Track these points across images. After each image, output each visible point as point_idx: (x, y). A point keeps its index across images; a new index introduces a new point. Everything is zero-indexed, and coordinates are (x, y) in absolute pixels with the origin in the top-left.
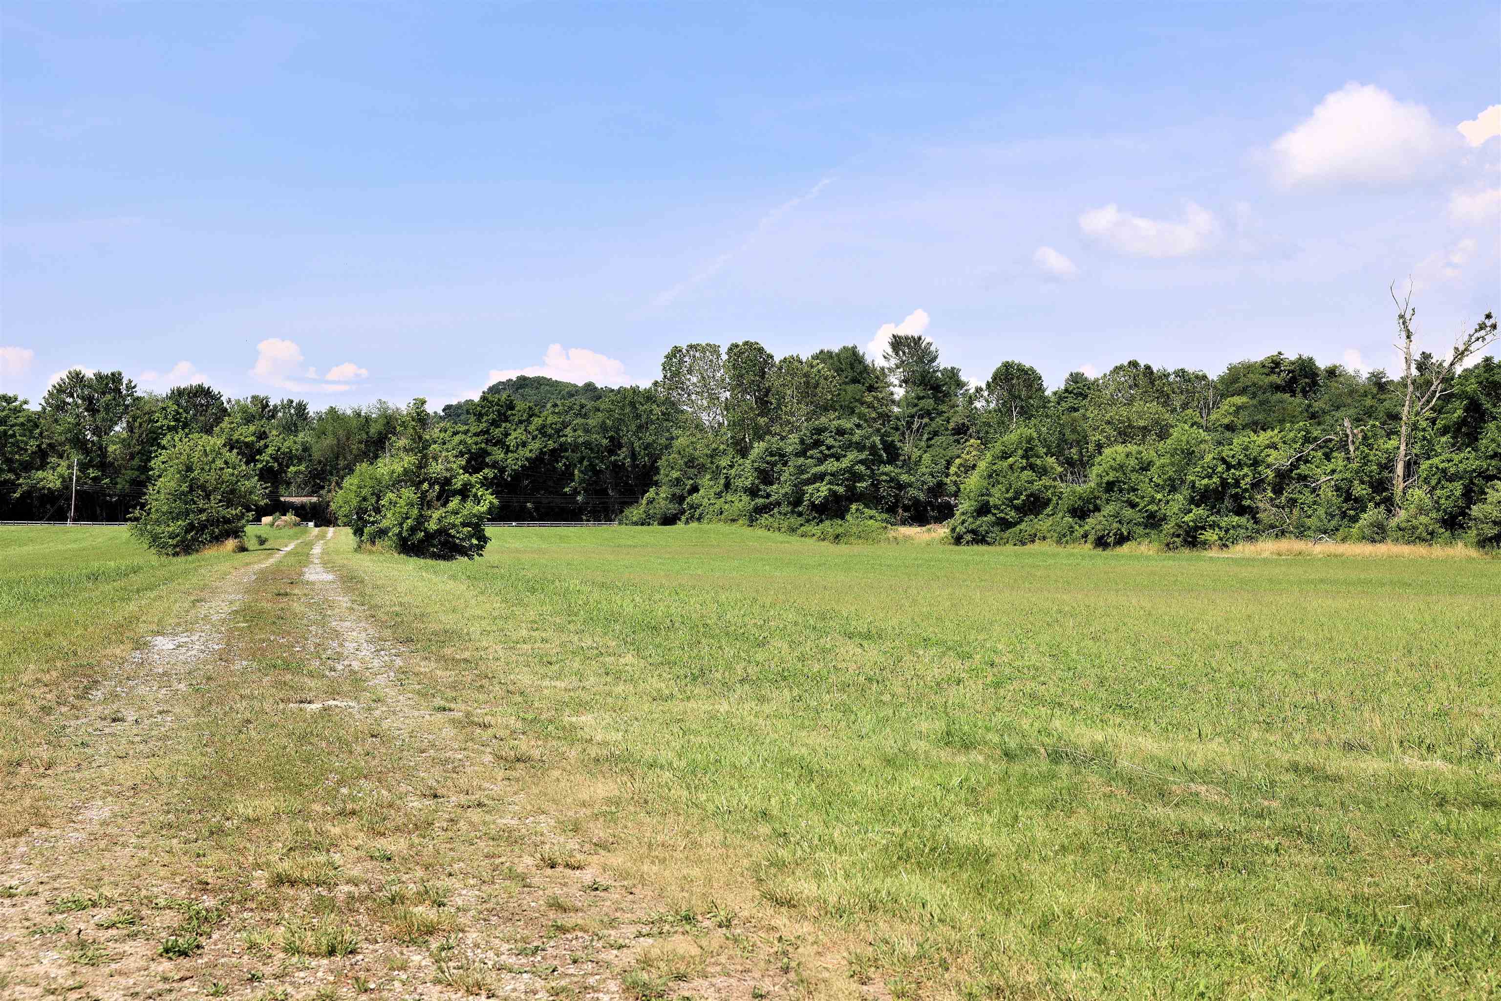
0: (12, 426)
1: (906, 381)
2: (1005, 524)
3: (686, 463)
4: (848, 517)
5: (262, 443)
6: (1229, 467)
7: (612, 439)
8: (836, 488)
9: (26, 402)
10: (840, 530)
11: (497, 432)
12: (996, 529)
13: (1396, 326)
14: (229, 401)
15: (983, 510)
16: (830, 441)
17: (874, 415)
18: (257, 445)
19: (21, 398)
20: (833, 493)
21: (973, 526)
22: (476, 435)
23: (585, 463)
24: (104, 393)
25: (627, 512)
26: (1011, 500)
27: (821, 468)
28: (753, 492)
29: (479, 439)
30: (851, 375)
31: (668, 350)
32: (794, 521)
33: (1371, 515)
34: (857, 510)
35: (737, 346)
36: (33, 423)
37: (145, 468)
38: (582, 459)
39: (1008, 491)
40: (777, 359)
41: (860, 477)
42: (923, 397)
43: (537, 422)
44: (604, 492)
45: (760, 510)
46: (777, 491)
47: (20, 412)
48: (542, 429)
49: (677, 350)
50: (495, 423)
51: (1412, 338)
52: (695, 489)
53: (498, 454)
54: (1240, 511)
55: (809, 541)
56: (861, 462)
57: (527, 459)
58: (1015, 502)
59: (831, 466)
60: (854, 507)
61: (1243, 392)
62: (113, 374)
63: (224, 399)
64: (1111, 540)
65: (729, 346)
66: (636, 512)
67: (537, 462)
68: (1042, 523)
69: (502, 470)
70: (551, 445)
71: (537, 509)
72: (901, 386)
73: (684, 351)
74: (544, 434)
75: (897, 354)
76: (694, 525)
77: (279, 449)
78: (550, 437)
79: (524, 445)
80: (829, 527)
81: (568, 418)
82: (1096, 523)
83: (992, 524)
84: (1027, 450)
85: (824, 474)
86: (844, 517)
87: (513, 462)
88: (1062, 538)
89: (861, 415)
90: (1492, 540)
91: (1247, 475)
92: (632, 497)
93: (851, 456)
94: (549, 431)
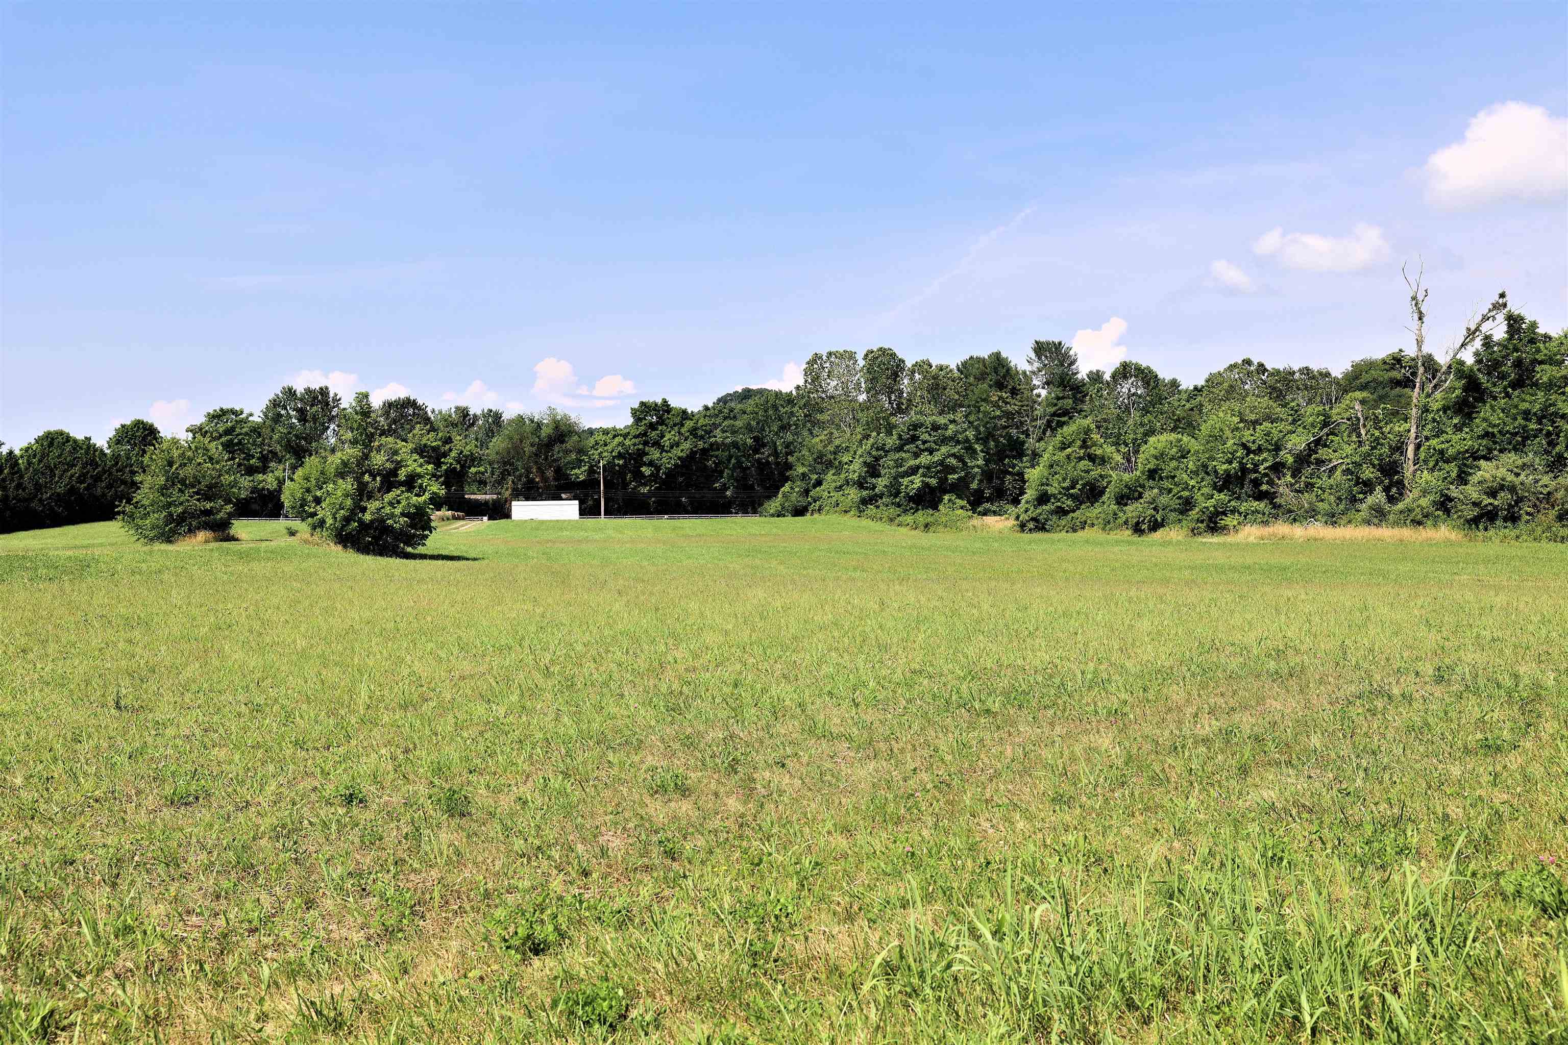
0: (238, 435)
1: (1048, 383)
2: (1061, 512)
3: (815, 460)
4: (941, 507)
5: (447, 447)
6: (1249, 451)
7: (756, 439)
8: (927, 480)
9: (251, 415)
10: (930, 519)
11: (653, 434)
12: (1054, 518)
13: (1409, 307)
14: (433, 411)
15: (1043, 499)
16: (925, 437)
17: (998, 413)
18: (442, 449)
19: (246, 412)
20: (926, 485)
21: (1034, 515)
22: (635, 437)
23: (733, 461)
24: (312, 405)
25: (766, 505)
26: (1068, 489)
27: (917, 462)
28: (861, 484)
29: (637, 441)
30: (995, 376)
31: (809, 357)
32: (893, 511)
33: (1378, 496)
34: (950, 500)
35: (872, 352)
36: (256, 430)
38: (730, 457)
39: (1064, 479)
40: (909, 364)
41: (952, 470)
42: (1063, 398)
43: (689, 426)
44: (752, 487)
45: (865, 502)
46: (881, 483)
47: (245, 423)
48: (694, 431)
49: (817, 358)
50: (652, 426)
51: (1424, 319)
52: (819, 483)
53: (654, 454)
54: (1260, 496)
55: (903, 530)
56: (954, 455)
57: (679, 458)
58: (1072, 491)
59: (925, 459)
60: (946, 497)
61: (1363, 388)
62: (321, 389)
63: (429, 410)
64: (1146, 526)
65: (865, 352)
66: (773, 505)
67: (687, 463)
68: (1093, 512)
69: (658, 468)
70: (701, 445)
71: (691, 503)
72: (1043, 388)
73: (824, 358)
74: (695, 436)
75: (1039, 358)
76: (816, 516)
77: (462, 452)
78: (702, 437)
79: (677, 444)
80: (922, 516)
81: (718, 421)
82: (1133, 510)
83: (1053, 512)
84: (1084, 441)
85: (918, 467)
86: (935, 507)
87: (668, 460)
88: (1107, 524)
89: (986, 413)
90: (1474, 522)
91: (1266, 460)
92: (772, 490)
93: (944, 450)
94: (700, 433)
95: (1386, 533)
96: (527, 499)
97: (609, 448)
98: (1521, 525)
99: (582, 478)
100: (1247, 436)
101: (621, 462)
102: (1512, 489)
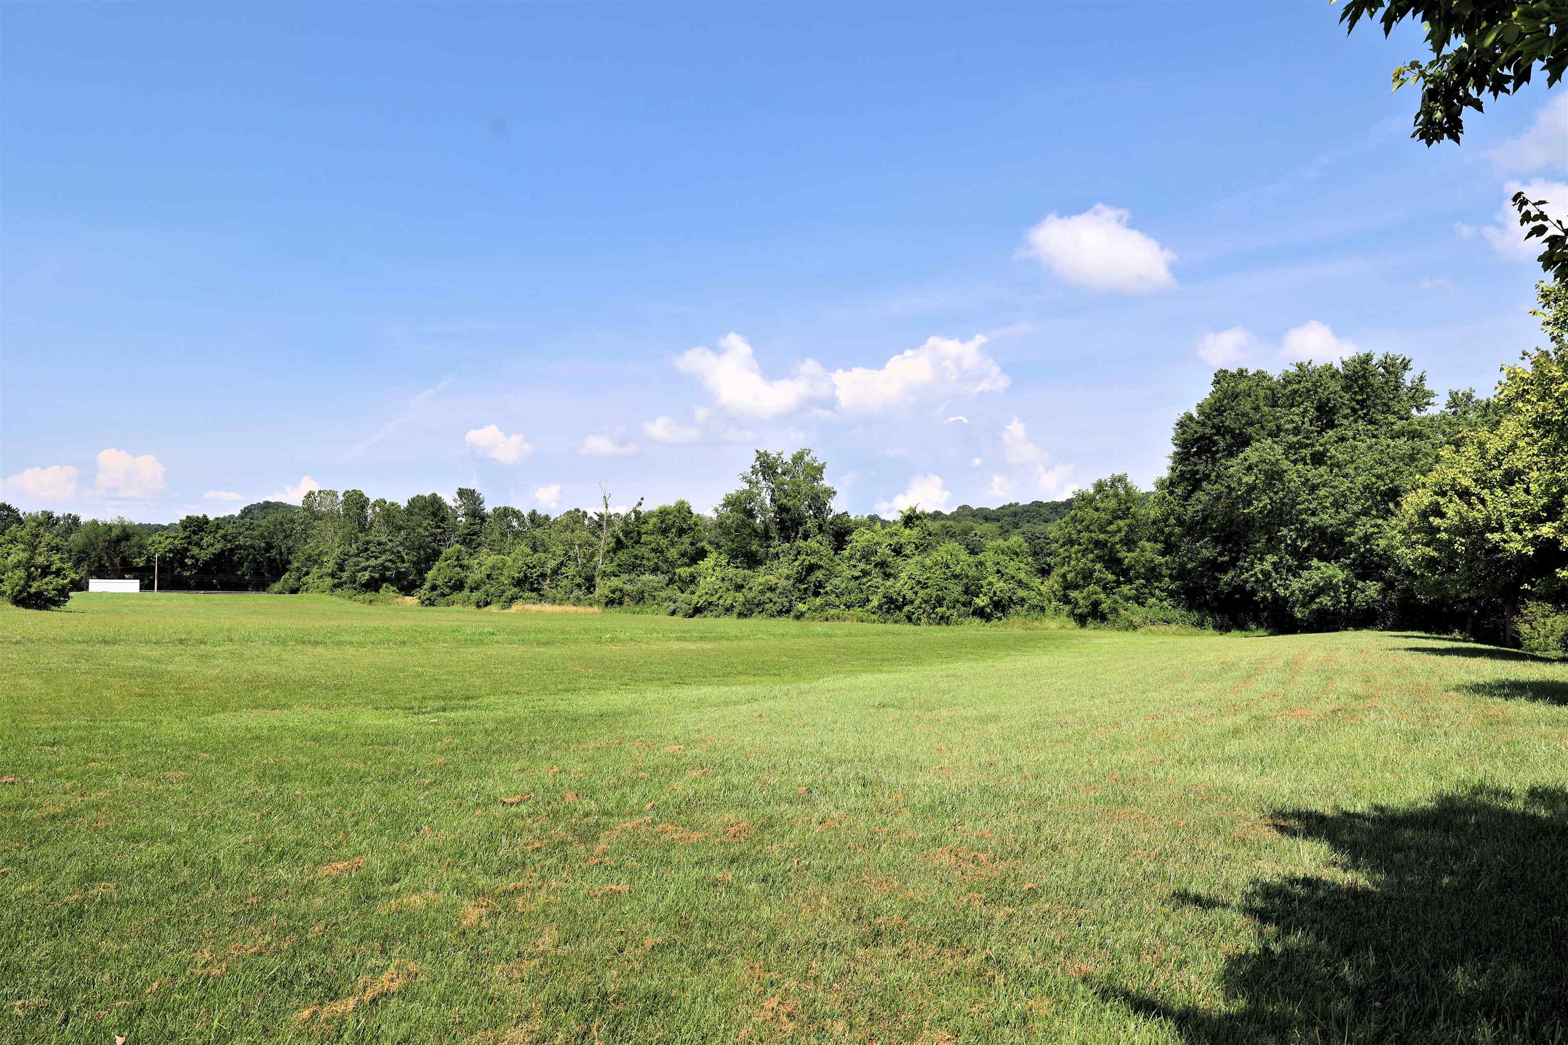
1: (466, 514)
2: (443, 595)
3: (306, 559)
4: (381, 591)
6: (529, 568)
7: (267, 543)
8: (373, 574)
10: (373, 598)
11: (195, 538)
12: (439, 598)
13: (603, 502)
14: (24, 513)
15: (434, 588)
16: (373, 549)
17: (427, 534)
20: (372, 578)
21: (429, 597)
22: (182, 539)
23: (251, 557)
25: (272, 585)
26: (446, 583)
27: (367, 563)
28: (333, 575)
29: (183, 541)
30: (431, 509)
31: (305, 494)
32: (351, 592)
33: (583, 592)
34: (386, 587)
35: (349, 494)
38: (249, 555)
39: (446, 578)
40: (372, 501)
41: (389, 569)
42: (474, 524)
43: (221, 532)
44: (263, 574)
45: (336, 586)
46: (345, 575)
48: (224, 537)
49: (312, 493)
50: (195, 533)
52: (307, 573)
53: (195, 551)
54: (533, 590)
55: (356, 604)
56: (390, 561)
57: (213, 554)
58: (449, 584)
59: (373, 562)
60: (384, 585)
63: (20, 513)
64: (483, 604)
65: (344, 492)
66: (277, 586)
67: (219, 557)
68: (456, 596)
70: (229, 546)
71: (220, 583)
72: (463, 517)
73: (317, 494)
74: (225, 540)
75: (461, 499)
76: (304, 593)
78: (230, 541)
79: (212, 545)
80: (369, 596)
81: (241, 530)
82: (476, 595)
83: (438, 596)
84: (458, 557)
85: (368, 567)
86: (377, 591)
87: (204, 555)
88: (464, 603)
89: (419, 534)
90: (607, 604)
91: (536, 572)
92: (276, 577)
93: (384, 557)
94: (229, 538)
95: (581, 609)
96: (99, 578)
97: (163, 545)
98: (625, 606)
99: (141, 564)
100: (528, 560)
101: (171, 555)
102: (621, 590)
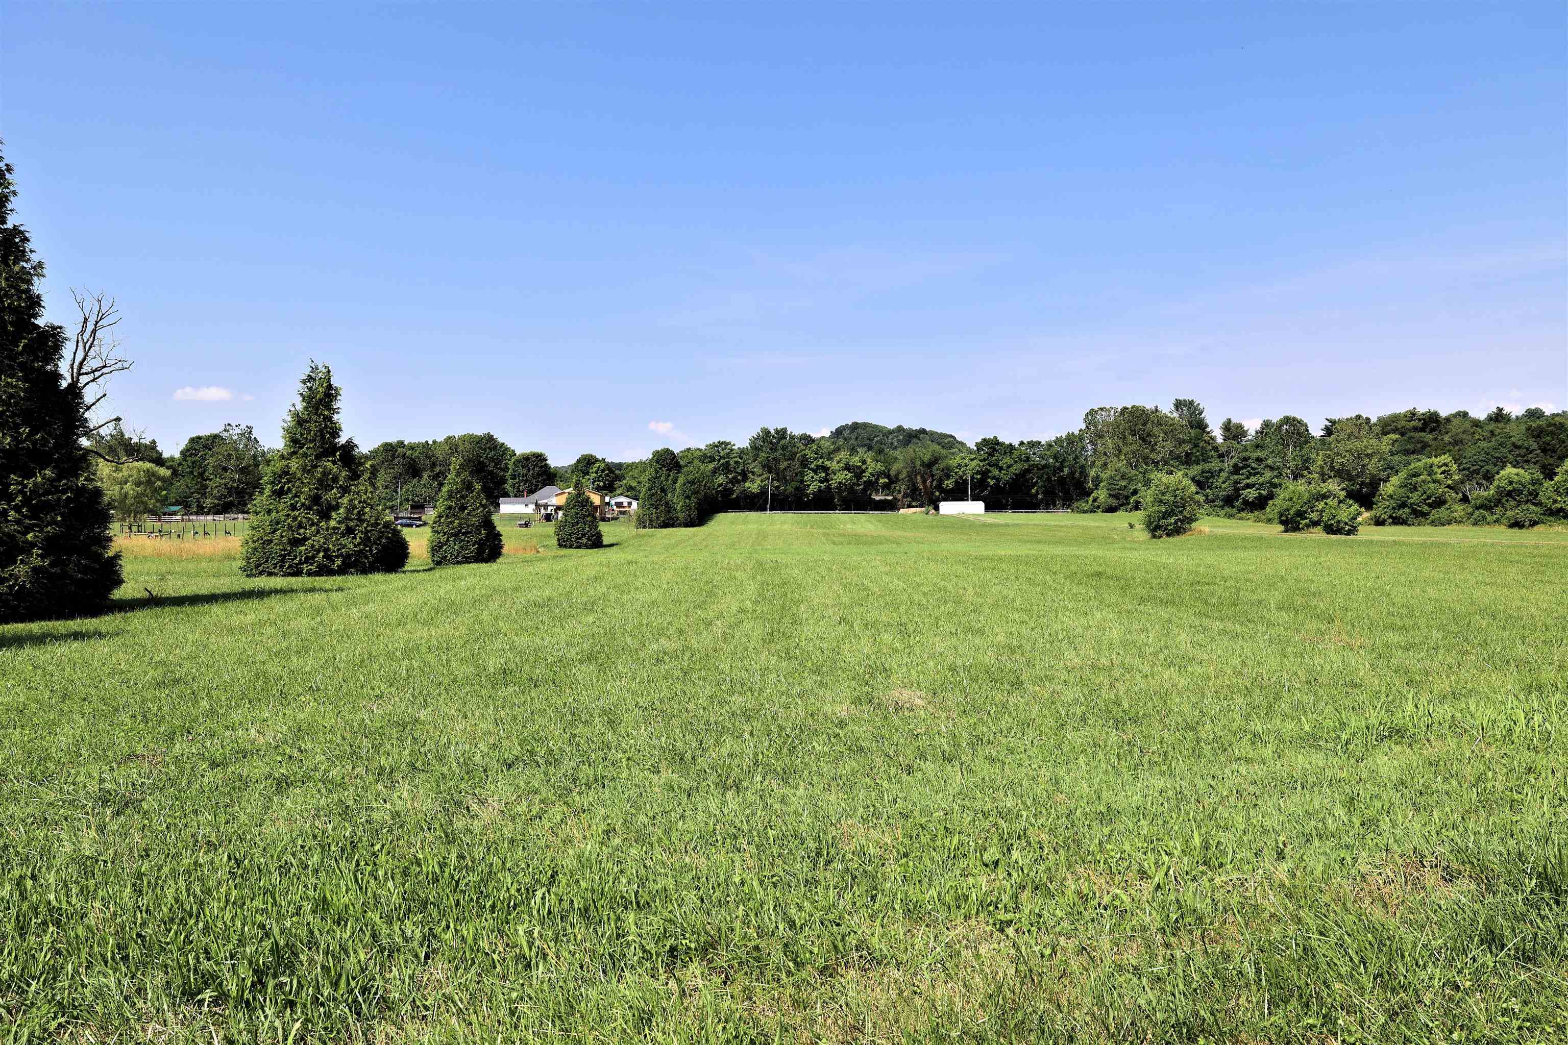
0: (730, 458)
2: (1421, 514)
4: (1268, 508)
7: (1061, 463)
8: (1262, 492)
11: (993, 459)
12: (1414, 517)
15: (1402, 505)
16: (1254, 465)
17: (1210, 447)
19: (736, 444)
20: (1261, 495)
21: (1394, 515)
22: (982, 461)
23: (1045, 476)
24: (779, 440)
25: (1077, 504)
27: (1251, 480)
29: (981, 464)
31: (1086, 411)
32: (1230, 510)
35: (1127, 409)
36: (745, 454)
37: (802, 481)
43: (1016, 453)
44: (1055, 493)
48: (1020, 457)
49: (1091, 411)
50: (991, 454)
53: (995, 472)
57: (1013, 474)
59: (1258, 479)
62: (783, 429)
64: (1527, 523)
66: (1084, 504)
67: (1017, 477)
68: (1457, 514)
69: (999, 481)
70: (1024, 466)
71: (1015, 503)
74: (1022, 460)
75: (1178, 410)
78: (1026, 461)
79: (1011, 466)
81: (1034, 450)
85: (1255, 484)
87: (1005, 477)
92: (1079, 496)
93: (1270, 473)
94: (1024, 458)
99: (951, 486)
